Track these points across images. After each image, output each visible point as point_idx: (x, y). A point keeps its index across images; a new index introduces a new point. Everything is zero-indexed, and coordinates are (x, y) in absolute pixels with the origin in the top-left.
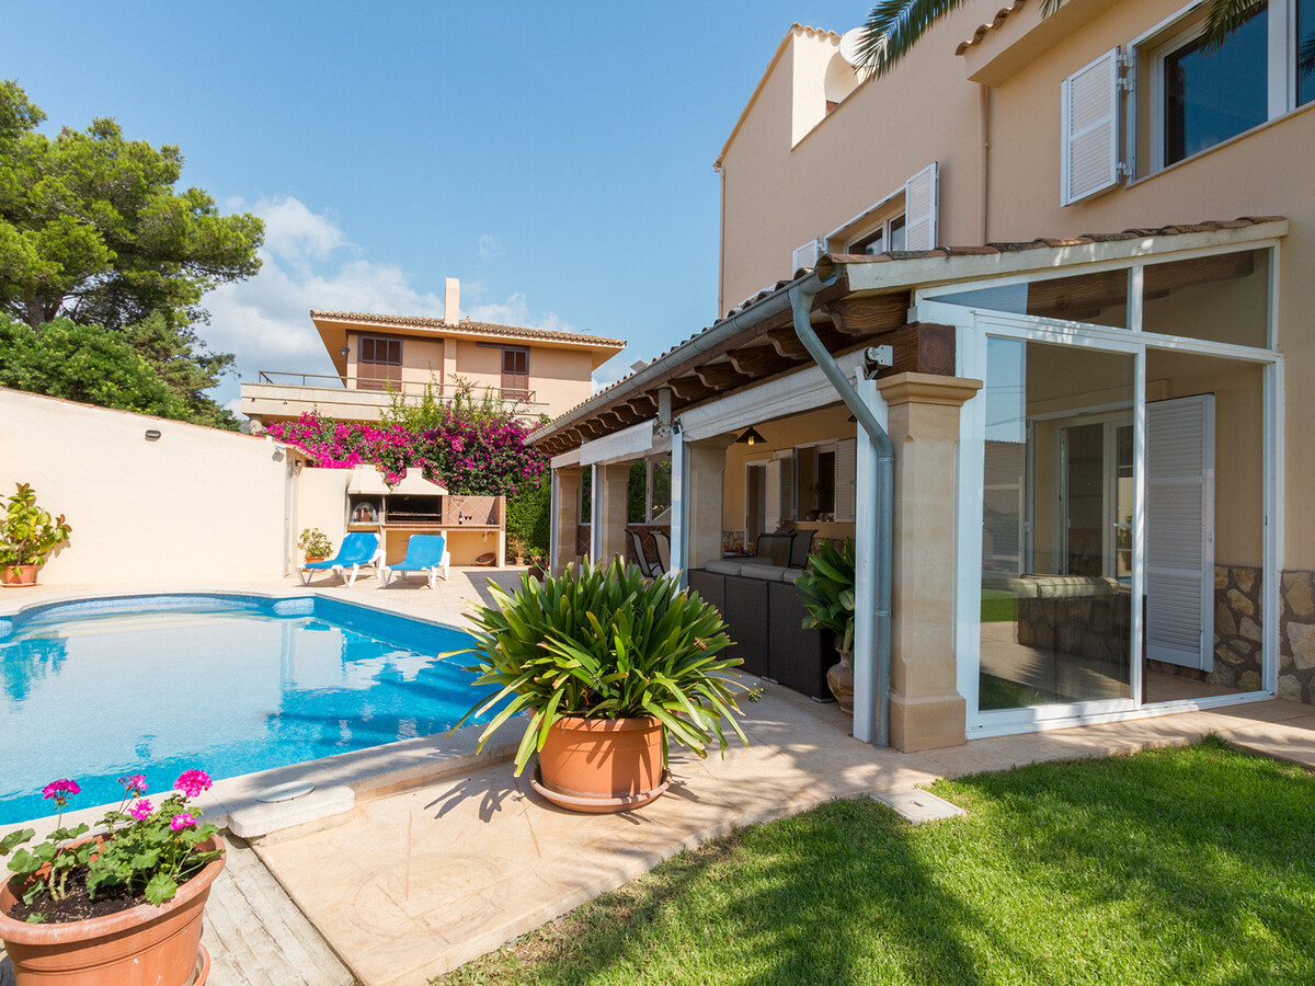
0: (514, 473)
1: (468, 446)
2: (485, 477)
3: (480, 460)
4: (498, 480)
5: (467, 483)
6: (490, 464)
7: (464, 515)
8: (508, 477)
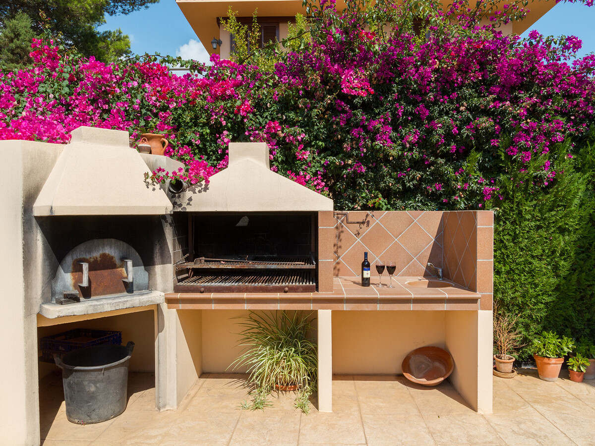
0: (486, 152)
1: (381, 86)
2: (417, 164)
3: (405, 124)
4: (449, 170)
5: (377, 180)
6: (429, 132)
7: (375, 260)
8: (473, 162)
